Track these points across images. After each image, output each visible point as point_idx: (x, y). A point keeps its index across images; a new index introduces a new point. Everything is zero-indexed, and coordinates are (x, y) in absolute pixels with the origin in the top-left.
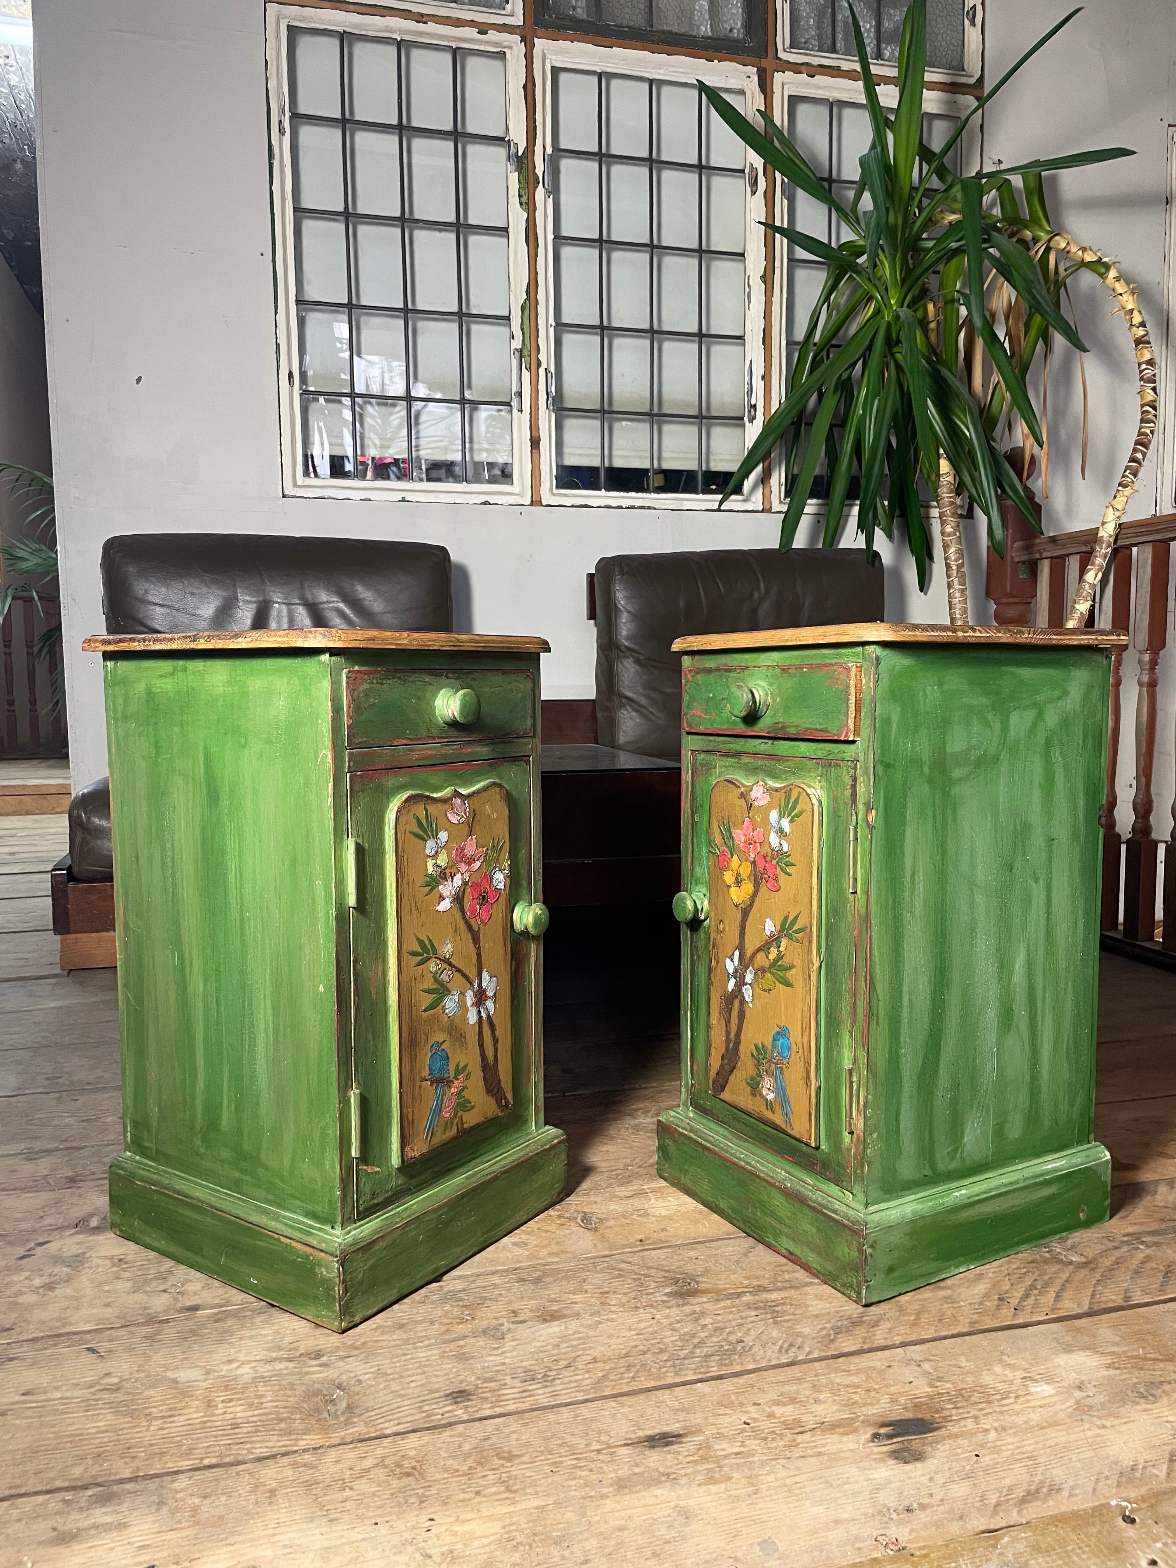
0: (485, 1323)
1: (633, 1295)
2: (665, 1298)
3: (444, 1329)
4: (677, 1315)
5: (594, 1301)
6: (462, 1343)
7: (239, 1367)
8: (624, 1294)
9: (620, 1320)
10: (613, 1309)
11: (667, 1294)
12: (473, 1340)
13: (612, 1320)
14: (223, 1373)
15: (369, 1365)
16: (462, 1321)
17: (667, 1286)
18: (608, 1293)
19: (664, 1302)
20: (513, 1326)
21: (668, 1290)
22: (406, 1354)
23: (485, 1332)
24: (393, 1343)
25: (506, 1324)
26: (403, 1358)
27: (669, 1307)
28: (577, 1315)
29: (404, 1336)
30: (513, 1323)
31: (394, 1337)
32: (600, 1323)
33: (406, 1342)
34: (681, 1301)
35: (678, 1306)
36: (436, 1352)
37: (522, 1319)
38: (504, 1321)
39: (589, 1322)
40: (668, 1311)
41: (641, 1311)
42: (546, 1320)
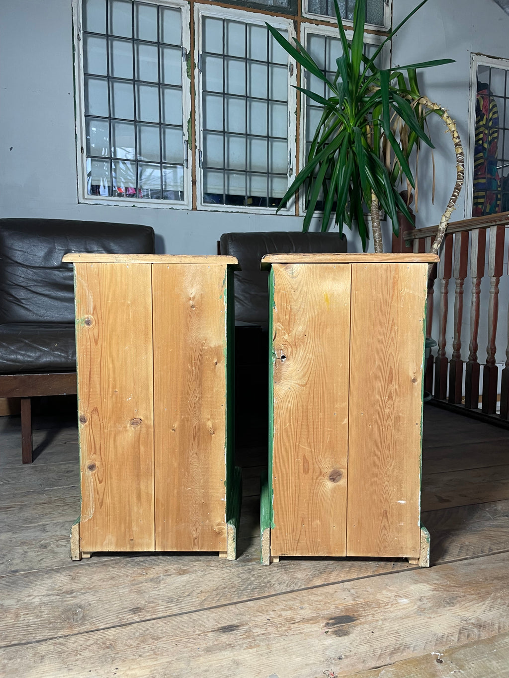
0: (152, 576)
1: (222, 562)
3: (132, 579)
4: (241, 570)
5: (203, 564)
6: (140, 585)
7: (33, 598)
8: (218, 561)
9: (215, 573)
10: (212, 568)
12: (146, 584)
13: (211, 574)
14: (25, 601)
15: (95, 597)
16: (142, 575)
19: (236, 564)
22: (113, 591)
23: (151, 580)
24: (108, 586)
25: (162, 576)
26: (111, 593)
27: (238, 567)
28: (195, 571)
29: (114, 583)
30: (165, 576)
31: (109, 583)
32: (206, 575)
33: (114, 586)
34: (244, 564)
35: (242, 566)
36: (127, 590)
37: (169, 574)
38: (161, 575)
39: (201, 574)
40: (237, 568)
41: (225, 569)
42: (180, 574)
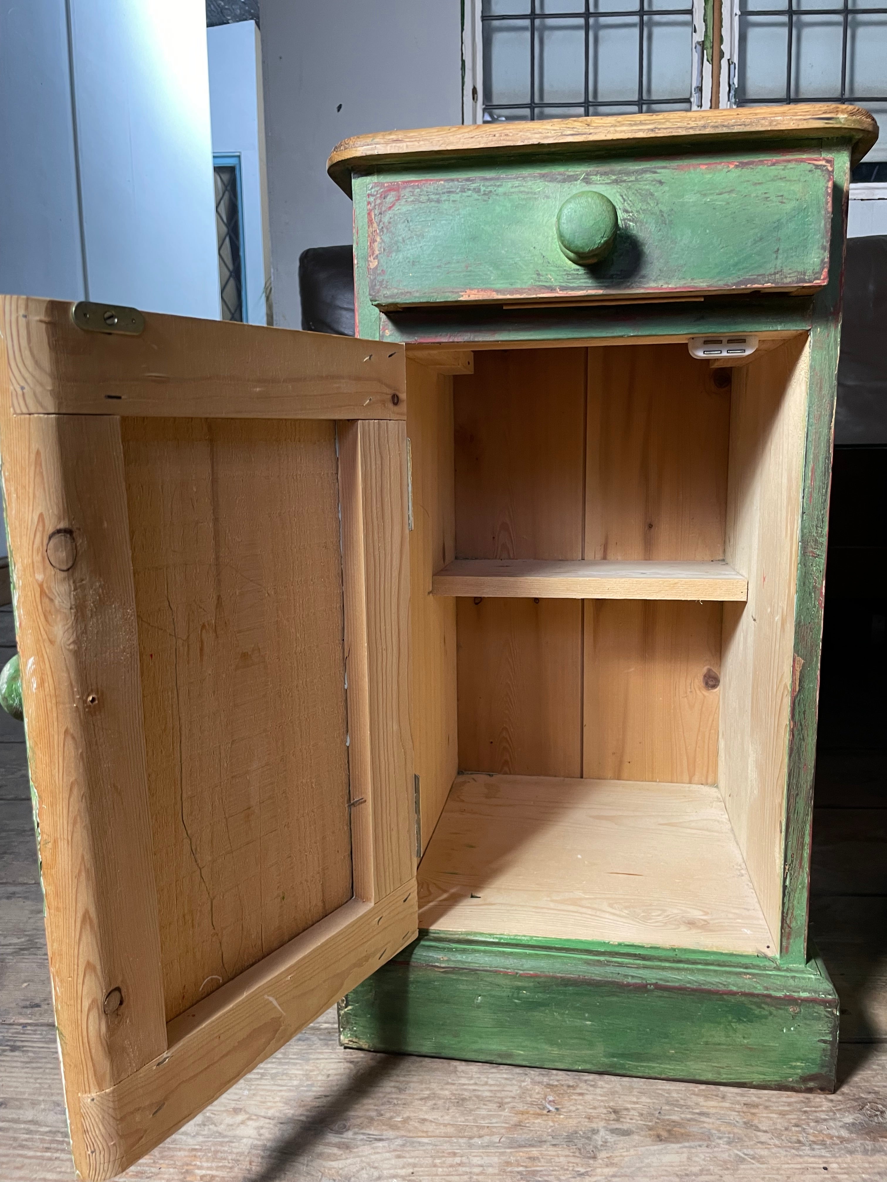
0: (572, 1123)
1: (793, 1117)
2: (844, 1133)
3: (515, 1119)
4: (865, 1170)
5: (733, 1116)
6: (535, 1152)
7: (243, 1123)
8: (782, 1114)
9: (773, 1162)
10: (764, 1137)
11: (845, 1126)
12: (552, 1151)
13: (760, 1159)
14: (221, 1128)
15: (401, 1162)
16: (543, 1112)
17: (847, 1110)
18: (756, 1106)
19: (843, 1140)
20: (611, 1138)
21: (849, 1119)
22: (455, 1154)
23: (570, 1139)
24: (442, 1130)
25: (602, 1132)
26: (450, 1160)
27: (851, 1152)
28: (707, 1138)
29: (461, 1120)
30: (613, 1131)
31: (447, 1119)
32: (742, 1160)
33: (460, 1132)
34: (869, 1145)
35: (865, 1152)
36: (496, 1159)
37: (625, 1127)
38: (600, 1125)
39: (725, 1156)
40: (849, 1158)
41: (806, 1150)
42: (659, 1138)
